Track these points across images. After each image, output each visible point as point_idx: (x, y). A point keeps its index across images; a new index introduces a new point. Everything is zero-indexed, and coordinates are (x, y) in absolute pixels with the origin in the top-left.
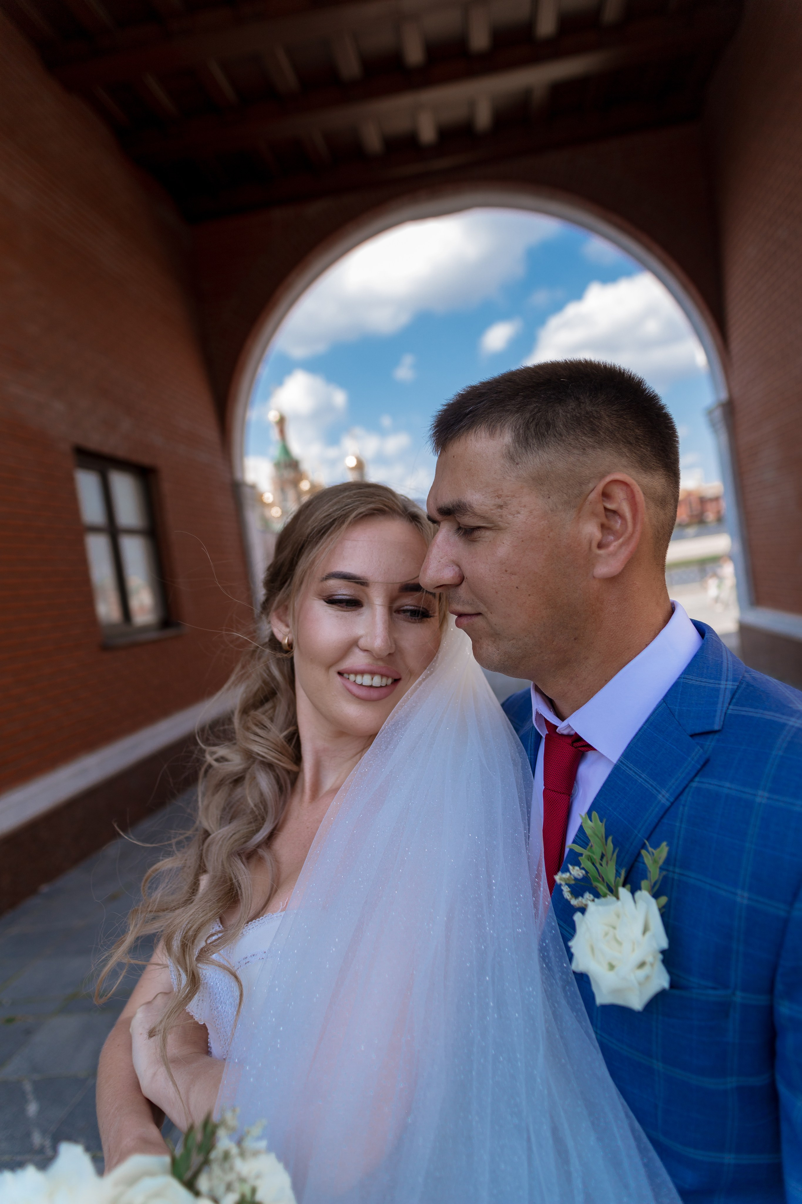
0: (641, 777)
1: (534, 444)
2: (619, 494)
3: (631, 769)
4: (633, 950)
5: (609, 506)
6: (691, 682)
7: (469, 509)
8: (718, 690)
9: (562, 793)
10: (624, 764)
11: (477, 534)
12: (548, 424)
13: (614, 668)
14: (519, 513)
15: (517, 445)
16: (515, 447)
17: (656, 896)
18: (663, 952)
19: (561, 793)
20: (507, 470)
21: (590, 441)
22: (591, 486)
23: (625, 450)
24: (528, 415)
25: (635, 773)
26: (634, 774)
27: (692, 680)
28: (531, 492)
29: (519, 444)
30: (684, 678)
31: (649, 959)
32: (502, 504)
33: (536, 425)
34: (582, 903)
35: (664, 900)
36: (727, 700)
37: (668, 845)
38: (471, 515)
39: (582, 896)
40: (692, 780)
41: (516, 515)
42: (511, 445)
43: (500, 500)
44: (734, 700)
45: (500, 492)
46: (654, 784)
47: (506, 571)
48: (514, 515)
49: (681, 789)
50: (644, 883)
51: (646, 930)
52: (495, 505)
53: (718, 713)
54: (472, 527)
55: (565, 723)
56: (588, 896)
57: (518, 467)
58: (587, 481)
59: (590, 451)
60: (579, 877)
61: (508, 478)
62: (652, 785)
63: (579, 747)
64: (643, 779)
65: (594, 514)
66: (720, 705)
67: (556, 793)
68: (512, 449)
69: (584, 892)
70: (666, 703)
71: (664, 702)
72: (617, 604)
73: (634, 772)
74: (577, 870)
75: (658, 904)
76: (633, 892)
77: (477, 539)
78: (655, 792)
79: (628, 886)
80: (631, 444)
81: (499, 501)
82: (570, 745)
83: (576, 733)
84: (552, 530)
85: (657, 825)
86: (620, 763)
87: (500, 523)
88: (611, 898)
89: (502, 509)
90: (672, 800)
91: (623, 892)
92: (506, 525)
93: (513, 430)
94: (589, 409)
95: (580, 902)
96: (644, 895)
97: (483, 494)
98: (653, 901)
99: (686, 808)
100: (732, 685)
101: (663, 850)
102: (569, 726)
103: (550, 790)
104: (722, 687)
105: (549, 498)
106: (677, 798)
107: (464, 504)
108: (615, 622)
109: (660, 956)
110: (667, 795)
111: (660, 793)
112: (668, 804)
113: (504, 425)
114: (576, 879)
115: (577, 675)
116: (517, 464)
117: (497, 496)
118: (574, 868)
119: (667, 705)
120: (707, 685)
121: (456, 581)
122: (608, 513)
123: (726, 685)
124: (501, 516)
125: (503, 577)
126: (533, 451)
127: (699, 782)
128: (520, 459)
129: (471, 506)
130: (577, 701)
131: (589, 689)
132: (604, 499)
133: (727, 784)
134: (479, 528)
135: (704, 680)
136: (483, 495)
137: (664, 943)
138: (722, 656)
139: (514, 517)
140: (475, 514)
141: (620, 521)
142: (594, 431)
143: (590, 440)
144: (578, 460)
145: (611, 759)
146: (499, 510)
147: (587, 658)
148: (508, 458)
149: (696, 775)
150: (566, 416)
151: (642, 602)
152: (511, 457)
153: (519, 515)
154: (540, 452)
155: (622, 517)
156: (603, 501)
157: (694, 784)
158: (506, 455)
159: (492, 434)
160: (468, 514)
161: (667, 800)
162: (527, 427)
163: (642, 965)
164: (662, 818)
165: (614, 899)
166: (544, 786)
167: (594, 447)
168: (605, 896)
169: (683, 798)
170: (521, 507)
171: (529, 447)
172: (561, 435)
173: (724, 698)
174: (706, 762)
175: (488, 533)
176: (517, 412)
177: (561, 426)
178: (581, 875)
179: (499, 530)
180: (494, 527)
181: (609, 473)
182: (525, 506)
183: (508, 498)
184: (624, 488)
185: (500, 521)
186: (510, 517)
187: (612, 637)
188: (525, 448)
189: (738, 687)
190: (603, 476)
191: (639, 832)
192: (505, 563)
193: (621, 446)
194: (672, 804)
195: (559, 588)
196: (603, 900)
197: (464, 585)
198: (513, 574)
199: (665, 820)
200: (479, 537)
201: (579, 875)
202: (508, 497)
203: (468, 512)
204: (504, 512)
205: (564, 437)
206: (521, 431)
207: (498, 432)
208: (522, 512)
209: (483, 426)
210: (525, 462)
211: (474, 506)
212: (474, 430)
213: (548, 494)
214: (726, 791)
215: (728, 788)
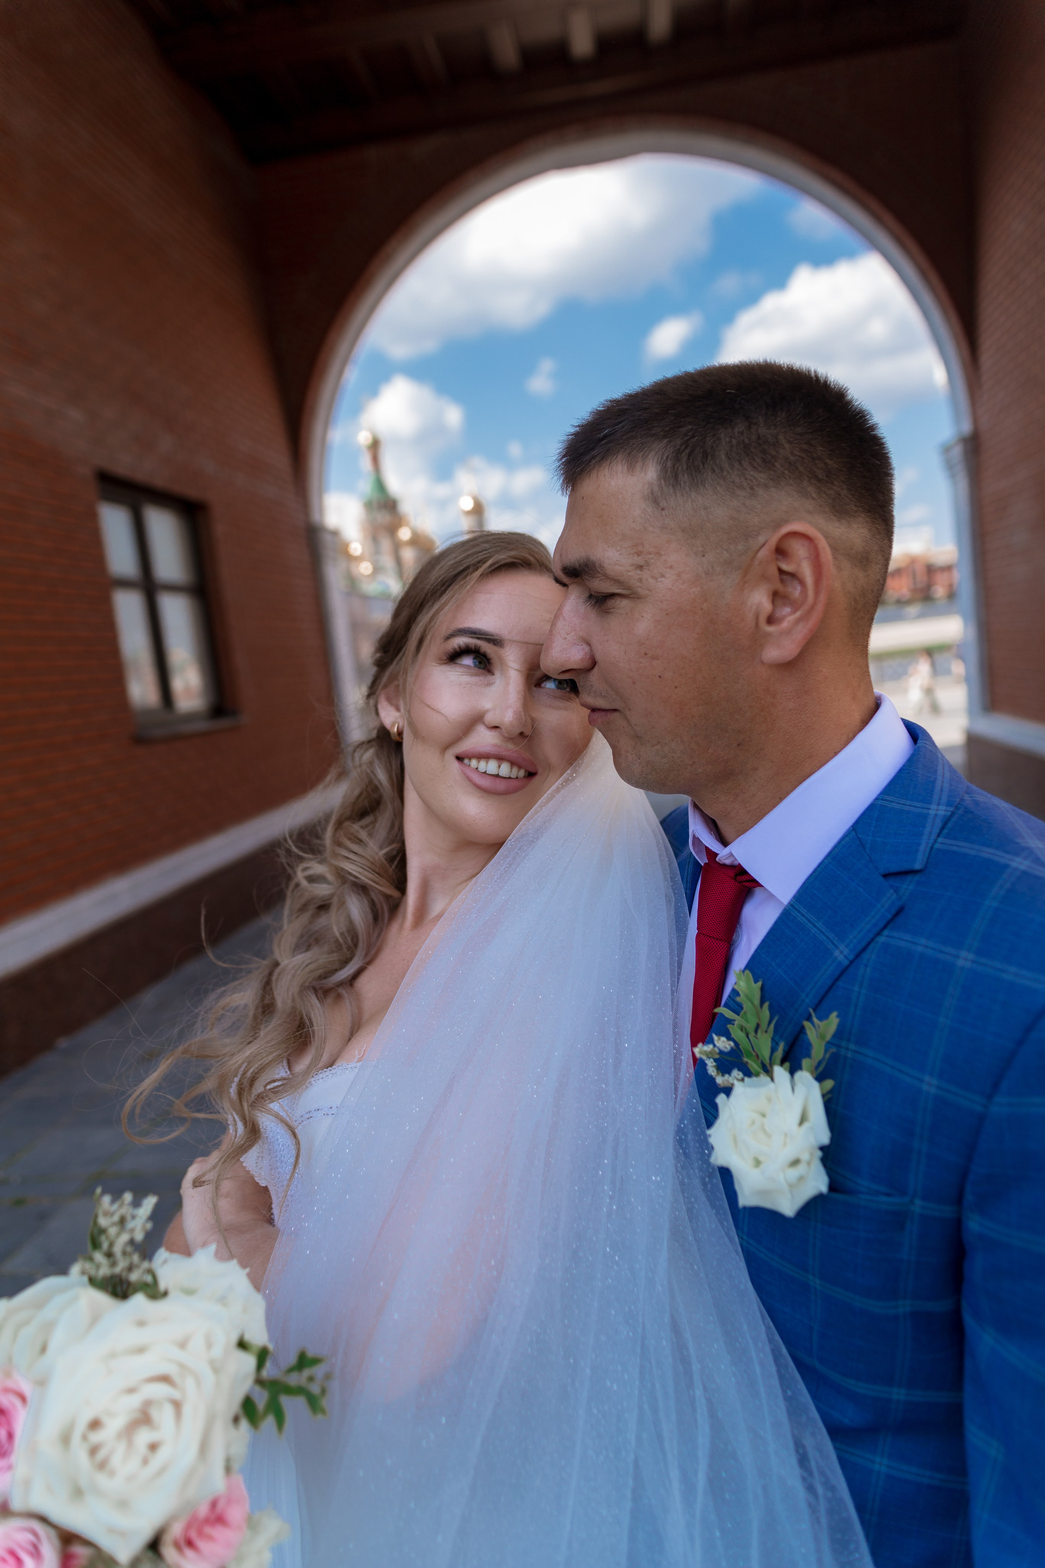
0: (815, 926)
1: (685, 482)
2: (800, 550)
3: (803, 915)
4: (785, 1144)
5: (785, 567)
6: (890, 805)
7: (599, 570)
8: (925, 817)
9: (719, 939)
10: (795, 908)
11: (610, 603)
12: (705, 455)
13: (791, 782)
14: (663, 576)
15: (663, 482)
16: (660, 486)
17: (820, 1078)
18: (822, 1148)
19: (717, 940)
20: (649, 517)
21: (761, 477)
22: (761, 539)
23: (811, 490)
24: (679, 442)
25: (809, 921)
26: (806, 921)
27: (889, 802)
28: (681, 548)
29: (665, 481)
30: (882, 799)
31: (805, 1157)
32: (642, 563)
33: (689, 455)
34: (728, 1081)
35: (829, 1084)
36: (936, 831)
37: (838, 1016)
38: (602, 578)
39: (729, 1073)
40: (879, 934)
41: (659, 579)
42: (656, 482)
43: (640, 558)
44: (945, 831)
45: (640, 548)
46: (831, 935)
47: (646, 654)
48: (656, 579)
49: (864, 944)
50: (805, 1062)
51: (803, 1120)
52: (633, 565)
53: (922, 848)
54: (604, 595)
55: (727, 850)
56: (736, 1073)
57: (664, 514)
58: (755, 533)
59: (761, 491)
60: (726, 1050)
61: (651, 529)
62: (828, 938)
63: (744, 882)
64: (818, 929)
65: (764, 577)
66: (925, 837)
67: (711, 940)
68: (656, 489)
69: (734, 1068)
70: (855, 832)
71: (854, 830)
72: (795, 698)
73: (807, 919)
74: (724, 1042)
75: (821, 1089)
76: (792, 1072)
77: (611, 611)
78: (830, 946)
79: (787, 1065)
80: (820, 480)
81: (639, 560)
82: (733, 879)
83: (739, 864)
84: (706, 600)
85: (830, 988)
86: (791, 908)
87: (639, 589)
88: (764, 1078)
89: (641, 571)
90: (851, 957)
91: (780, 1072)
92: (647, 592)
93: (659, 462)
94: (763, 430)
95: (726, 1080)
96: (805, 1077)
97: (618, 549)
98: (816, 1085)
99: (869, 970)
100: (946, 811)
101: (833, 1022)
102: (731, 855)
103: (704, 934)
104: (932, 812)
105: (704, 556)
106: (858, 956)
107: (594, 564)
108: (792, 722)
109: (819, 1154)
110: (846, 952)
111: (837, 947)
112: (846, 963)
113: (647, 456)
114: (721, 1052)
115: (744, 791)
116: (663, 509)
117: (636, 553)
118: (719, 1039)
119: (856, 834)
120: (912, 809)
121: (586, 664)
122: (785, 577)
123: (937, 810)
124: (640, 580)
125: (641, 663)
126: (684, 492)
127: (887, 936)
128: (667, 502)
129: (601, 566)
130: (743, 823)
131: (758, 808)
132: (780, 557)
133: (923, 941)
134: (613, 595)
135: (908, 802)
136: (618, 551)
137: (825, 1137)
138: (936, 771)
139: (657, 582)
140: (607, 577)
141: (799, 588)
142: (768, 464)
143: (762, 475)
144: (744, 504)
145: (782, 900)
146: (638, 572)
147: (756, 769)
148: (650, 500)
149: (885, 927)
150: (730, 442)
151: (830, 696)
152: (654, 500)
153: (663, 579)
154: (693, 495)
155: (802, 583)
156: (777, 559)
157: (881, 939)
158: (648, 496)
159: (631, 468)
160: (598, 577)
161: (845, 957)
162: (677, 458)
163: (795, 1163)
164: (837, 979)
165: (768, 1079)
166: (697, 929)
167: (766, 486)
168: (757, 1075)
169: (865, 956)
170: (666, 568)
171: (679, 486)
172: (722, 469)
173: (931, 828)
174: (900, 911)
175: (624, 603)
176: (665, 437)
177: (723, 457)
178: (729, 1048)
179: (638, 598)
180: (632, 595)
181: (786, 522)
182: (671, 567)
183: (650, 556)
184: (806, 543)
185: (638, 587)
186: (651, 581)
187: (789, 741)
188: (673, 486)
189: (953, 813)
190: (778, 526)
191: (807, 996)
192: (644, 644)
193: (805, 483)
194: (851, 962)
195: (714, 678)
196: (754, 1079)
197: (596, 670)
198: (654, 658)
199: (840, 983)
200: (614, 608)
201: (726, 1048)
202: (650, 554)
203: (598, 574)
204: (645, 574)
205: (725, 473)
206: (669, 464)
207: (639, 464)
208: (668, 575)
209: (620, 456)
210: (672, 508)
211: (606, 565)
212: (608, 463)
213: (703, 551)
214: (920, 949)
215: (923, 945)
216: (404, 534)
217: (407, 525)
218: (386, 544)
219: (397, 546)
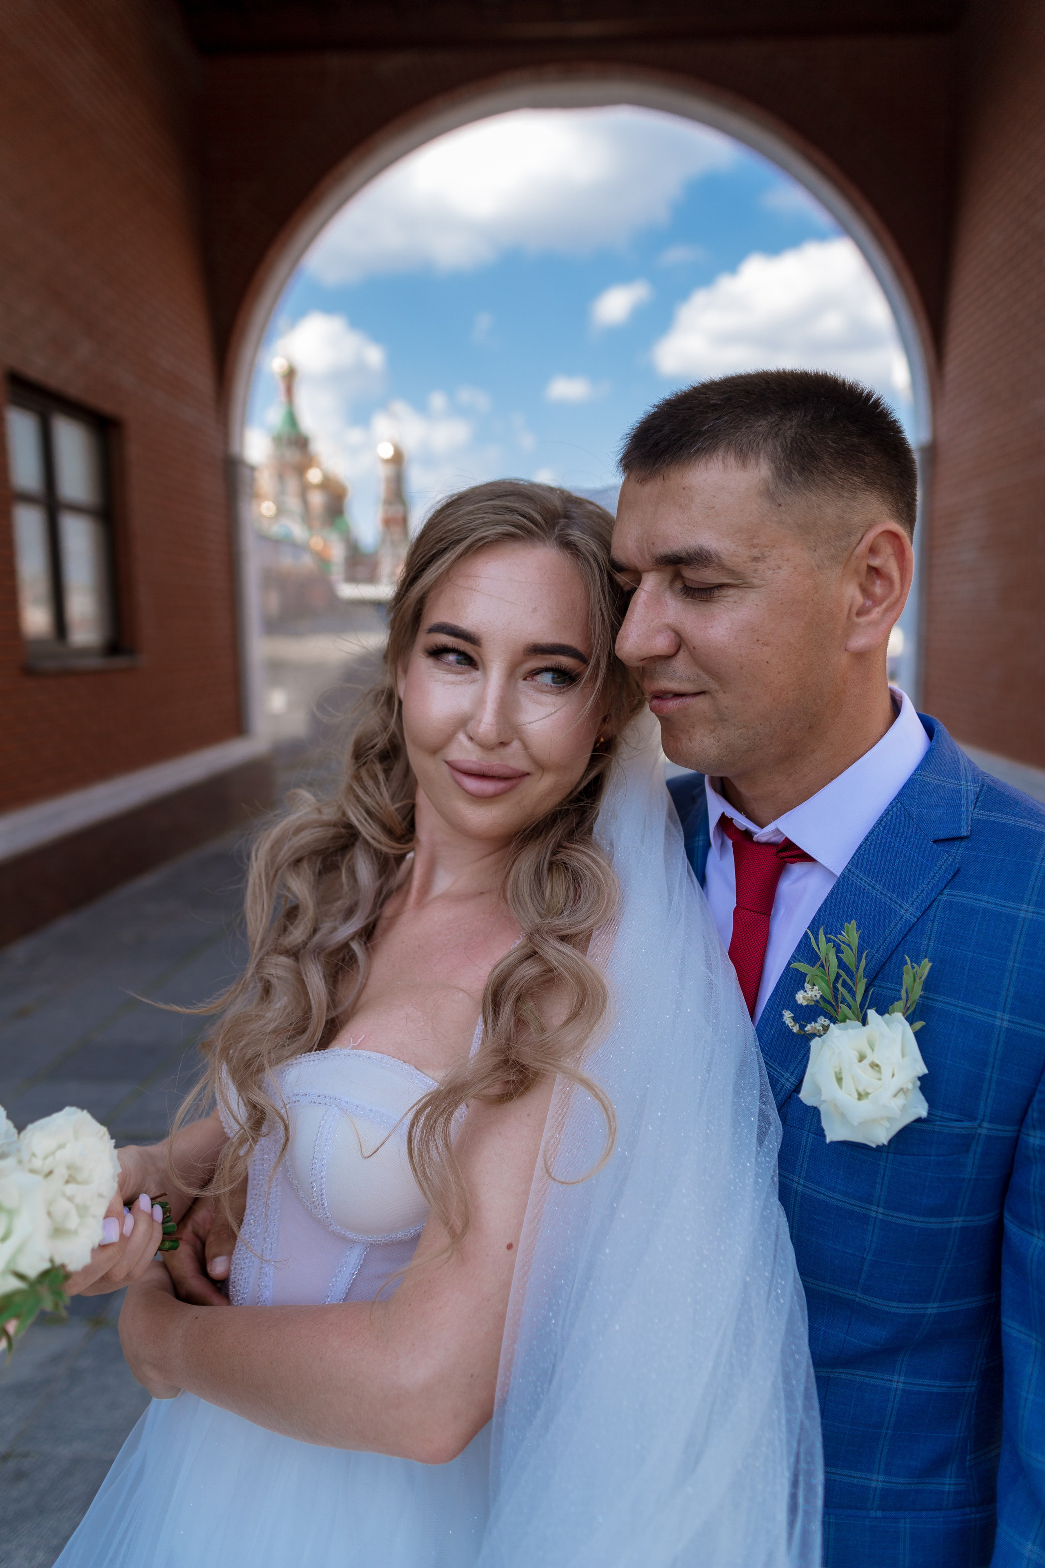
0: (875, 886)
1: (800, 482)
2: (886, 548)
3: (861, 880)
5: (874, 563)
6: (927, 780)
7: (715, 560)
8: (958, 791)
9: (758, 911)
10: (853, 874)
11: (717, 592)
13: (845, 763)
14: (780, 568)
15: (776, 480)
16: (775, 483)
18: (920, 1078)
20: (766, 512)
21: (859, 481)
22: (859, 537)
25: (869, 884)
26: (866, 885)
27: (929, 777)
28: (796, 543)
29: (779, 479)
30: (920, 775)
32: (758, 555)
36: (972, 804)
38: (717, 568)
40: (941, 893)
41: (776, 571)
42: (770, 479)
43: (757, 550)
44: (979, 804)
45: (758, 541)
46: (893, 896)
48: (772, 570)
49: (928, 903)
52: (750, 557)
53: (964, 817)
55: (764, 830)
57: (780, 510)
58: (856, 531)
61: (768, 523)
62: (890, 898)
63: (786, 856)
64: (879, 890)
65: (856, 573)
66: (964, 809)
67: (754, 912)
68: (771, 485)
70: (898, 804)
71: (897, 802)
73: (866, 882)
77: (717, 600)
78: (894, 906)
81: (755, 552)
82: (777, 853)
83: (785, 839)
84: (817, 592)
85: (901, 943)
86: (848, 873)
89: (757, 562)
90: (918, 915)
92: (761, 582)
93: (772, 458)
96: (896, 1018)
97: (736, 541)
98: (907, 1025)
99: (936, 924)
100: (974, 786)
102: (774, 832)
103: (745, 907)
104: (963, 787)
106: (924, 914)
107: (708, 553)
110: (911, 910)
111: (901, 907)
112: (913, 919)
113: (759, 454)
116: (779, 505)
117: (754, 545)
119: (900, 806)
120: (947, 784)
121: (672, 651)
122: (871, 573)
123: (967, 785)
124: (755, 571)
125: (753, 649)
126: (799, 491)
127: (948, 895)
128: (783, 499)
129: (716, 556)
130: (788, 802)
132: (871, 554)
133: (985, 898)
134: (723, 585)
135: (942, 779)
139: (774, 573)
140: (723, 567)
141: (885, 583)
146: (753, 563)
147: (815, 751)
148: (766, 496)
149: (945, 887)
152: (770, 495)
153: (780, 571)
154: (807, 492)
155: (888, 578)
156: (869, 556)
157: (944, 897)
158: (764, 492)
159: (743, 464)
160: (712, 567)
161: (912, 914)
164: (909, 935)
166: (736, 904)
167: (863, 489)
169: (931, 913)
170: (783, 560)
171: (793, 484)
173: (967, 801)
174: (957, 872)
175: (731, 591)
180: (743, 584)
181: (879, 522)
182: (788, 560)
183: (767, 549)
184: (894, 541)
185: (752, 577)
186: (767, 572)
187: (851, 723)
188: (788, 485)
189: (980, 790)
190: (870, 526)
191: (877, 951)
192: (757, 631)
194: (919, 919)
195: (812, 664)
198: (765, 644)
199: (911, 938)
200: (719, 596)
202: (767, 547)
203: (712, 563)
204: (761, 566)
206: (782, 463)
207: (752, 461)
208: (785, 568)
210: (789, 504)
211: (723, 556)
213: (814, 546)
214: (983, 905)
215: (985, 901)
216: (314, 476)
217: (318, 466)
218: (292, 485)
219: (305, 489)
